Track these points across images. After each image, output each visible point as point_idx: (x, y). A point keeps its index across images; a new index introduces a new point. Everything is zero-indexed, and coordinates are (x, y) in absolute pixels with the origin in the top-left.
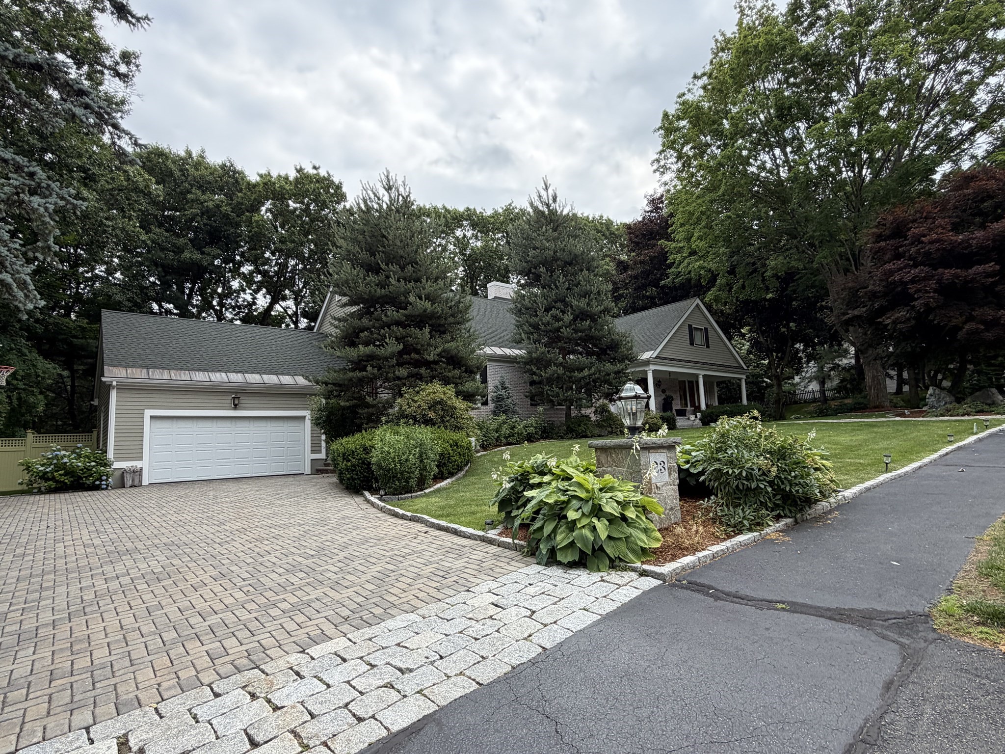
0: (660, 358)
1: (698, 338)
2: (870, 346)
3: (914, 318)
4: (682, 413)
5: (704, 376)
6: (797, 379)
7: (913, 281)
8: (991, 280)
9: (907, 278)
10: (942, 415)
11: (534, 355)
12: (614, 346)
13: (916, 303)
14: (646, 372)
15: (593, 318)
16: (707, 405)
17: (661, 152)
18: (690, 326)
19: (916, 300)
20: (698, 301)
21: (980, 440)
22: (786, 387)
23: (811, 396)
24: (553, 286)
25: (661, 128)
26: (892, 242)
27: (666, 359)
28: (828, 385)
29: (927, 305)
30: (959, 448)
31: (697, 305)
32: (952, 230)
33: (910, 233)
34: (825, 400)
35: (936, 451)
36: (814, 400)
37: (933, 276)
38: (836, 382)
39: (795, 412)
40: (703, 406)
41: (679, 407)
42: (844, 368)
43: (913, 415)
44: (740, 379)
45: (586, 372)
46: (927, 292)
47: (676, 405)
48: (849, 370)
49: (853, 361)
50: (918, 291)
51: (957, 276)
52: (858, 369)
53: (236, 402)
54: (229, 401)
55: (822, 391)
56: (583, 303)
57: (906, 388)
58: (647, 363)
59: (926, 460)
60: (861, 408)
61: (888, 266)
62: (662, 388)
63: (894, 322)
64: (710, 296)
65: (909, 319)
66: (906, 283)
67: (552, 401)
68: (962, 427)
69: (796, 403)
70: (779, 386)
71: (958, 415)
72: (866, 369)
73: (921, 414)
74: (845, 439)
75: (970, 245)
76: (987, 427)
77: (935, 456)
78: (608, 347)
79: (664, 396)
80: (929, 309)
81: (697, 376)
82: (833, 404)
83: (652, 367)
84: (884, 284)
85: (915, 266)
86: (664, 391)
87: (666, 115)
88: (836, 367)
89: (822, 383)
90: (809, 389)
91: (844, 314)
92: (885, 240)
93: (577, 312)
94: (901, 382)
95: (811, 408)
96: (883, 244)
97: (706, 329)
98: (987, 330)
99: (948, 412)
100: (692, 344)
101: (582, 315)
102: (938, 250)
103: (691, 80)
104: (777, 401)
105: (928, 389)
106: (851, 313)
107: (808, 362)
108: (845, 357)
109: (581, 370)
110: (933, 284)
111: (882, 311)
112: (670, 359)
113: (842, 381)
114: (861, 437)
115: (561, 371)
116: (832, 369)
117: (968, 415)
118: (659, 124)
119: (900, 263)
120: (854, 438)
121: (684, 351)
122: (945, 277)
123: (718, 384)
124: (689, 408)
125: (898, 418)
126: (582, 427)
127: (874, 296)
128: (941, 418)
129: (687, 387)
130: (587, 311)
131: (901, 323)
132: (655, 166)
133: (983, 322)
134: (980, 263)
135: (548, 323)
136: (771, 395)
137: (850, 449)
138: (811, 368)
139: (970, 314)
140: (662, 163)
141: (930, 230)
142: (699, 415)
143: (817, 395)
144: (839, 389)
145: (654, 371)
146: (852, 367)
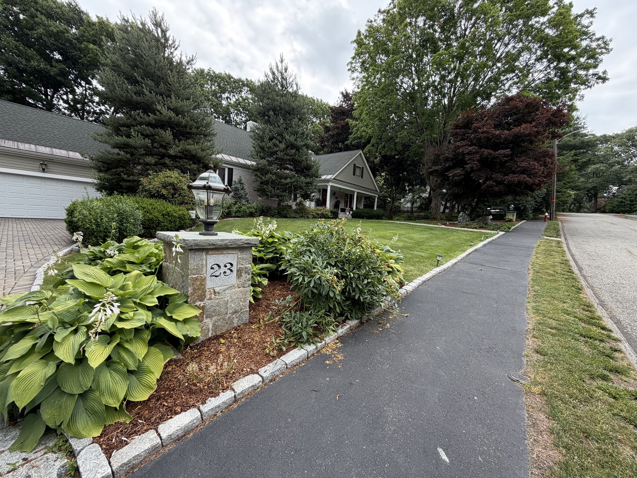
0: (336, 179)
1: (358, 172)
2: (438, 187)
3: (463, 175)
4: (343, 210)
5: (358, 193)
6: (402, 200)
7: (468, 154)
8: (505, 159)
9: (466, 151)
10: (464, 227)
11: (259, 166)
12: (308, 168)
13: (467, 166)
14: (327, 186)
15: (298, 149)
16: (357, 208)
17: (354, 58)
18: (355, 165)
19: (468, 164)
20: (361, 152)
21: (485, 245)
22: (397, 204)
23: (406, 209)
24: (276, 125)
25: (355, 41)
26: (463, 130)
27: (339, 180)
28: (415, 205)
29: (472, 168)
30: (476, 250)
31: (360, 154)
32: (494, 128)
33: (473, 126)
34: (412, 212)
35: (464, 251)
36: (408, 212)
37: (478, 152)
38: (419, 204)
39: (399, 216)
40: (354, 208)
41: (343, 207)
42: (423, 198)
43: (451, 225)
44: (375, 197)
45: (288, 180)
46: (474, 161)
47: (342, 206)
48: (425, 199)
49: (427, 195)
50: (470, 159)
51: (490, 154)
52: (429, 200)
53: (44, 167)
54: (38, 166)
55: (412, 208)
56: (292, 138)
57: (447, 211)
58: (328, 181)
59: (459, 258)
60: (426, 219)
61: (458, 144)
62: (336, 196)
63: (453, 176)
64: (366, 149)
65: (460, 175)
66: (464, 154)
67: (267, 195)
68: (474, 236)
69: (399, 212)
70: (393, 202)
71: (471, 228)
72: (433, 199)
73: (454, 225)
74: (417, 236)
75: (501, 137)
76: (487, 237)
77: (464, 255)
78: (305, 168)
79: (336, 200)
80: (472, 170)
81: (354, 192)
82: (415, 214)
83: (331, 184)
84: (453, 153)
85: (471, 146)
86: (336, 198)
87: (359, 33)
88: (420, 197)
89: (413, 204)
90: (406, 206)
91: (430, 168)
92: (459, 129)
93: (288, 144)
94: (446, 207)
95: (405, 215)
96: (458, 130)
97: (363, 168)
98: (496, 186)
99: (467, 226)
100: (354, 175)
101: (291, 146)
102: (485, 137)
103: (377, 13)
104: (391, 210)
105: (460, 213)
106: (434, 168)
107: (409, 193)
108: (425, 193)
109: (286, 178)
110: (478, 157)
111: (448, 169)
112: (341, 181)
113: (421, 204)
114: (425, 235)
115: (274, 177)
116: (418, 198)
117: (476, 228)
118: (355, 38)
119: (464, 143)
120: (421, 236)
121: (349, 177)
122: (485, 153)
123: (365, 198)
124: (348, 208)
125: (443, 226)
126: (285, 212)
127: (447, 159)
128: (463, 229)
129: (348, 197)
130: (294, 144)
131: (457, 176)
132: (349, 67)
133: (496, 181)
134: (503, 148)
135: (270, 147)
136: (389, 206)
137: (418, 243)
138: (409, 196)
139: (491, 176)
140: (353, 65)
141: (484, 126)
142: (351, 212)
143: (409, 209)
144: (419, 208)
145: (332, 186)
146: (427, 198)
